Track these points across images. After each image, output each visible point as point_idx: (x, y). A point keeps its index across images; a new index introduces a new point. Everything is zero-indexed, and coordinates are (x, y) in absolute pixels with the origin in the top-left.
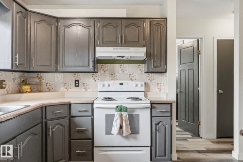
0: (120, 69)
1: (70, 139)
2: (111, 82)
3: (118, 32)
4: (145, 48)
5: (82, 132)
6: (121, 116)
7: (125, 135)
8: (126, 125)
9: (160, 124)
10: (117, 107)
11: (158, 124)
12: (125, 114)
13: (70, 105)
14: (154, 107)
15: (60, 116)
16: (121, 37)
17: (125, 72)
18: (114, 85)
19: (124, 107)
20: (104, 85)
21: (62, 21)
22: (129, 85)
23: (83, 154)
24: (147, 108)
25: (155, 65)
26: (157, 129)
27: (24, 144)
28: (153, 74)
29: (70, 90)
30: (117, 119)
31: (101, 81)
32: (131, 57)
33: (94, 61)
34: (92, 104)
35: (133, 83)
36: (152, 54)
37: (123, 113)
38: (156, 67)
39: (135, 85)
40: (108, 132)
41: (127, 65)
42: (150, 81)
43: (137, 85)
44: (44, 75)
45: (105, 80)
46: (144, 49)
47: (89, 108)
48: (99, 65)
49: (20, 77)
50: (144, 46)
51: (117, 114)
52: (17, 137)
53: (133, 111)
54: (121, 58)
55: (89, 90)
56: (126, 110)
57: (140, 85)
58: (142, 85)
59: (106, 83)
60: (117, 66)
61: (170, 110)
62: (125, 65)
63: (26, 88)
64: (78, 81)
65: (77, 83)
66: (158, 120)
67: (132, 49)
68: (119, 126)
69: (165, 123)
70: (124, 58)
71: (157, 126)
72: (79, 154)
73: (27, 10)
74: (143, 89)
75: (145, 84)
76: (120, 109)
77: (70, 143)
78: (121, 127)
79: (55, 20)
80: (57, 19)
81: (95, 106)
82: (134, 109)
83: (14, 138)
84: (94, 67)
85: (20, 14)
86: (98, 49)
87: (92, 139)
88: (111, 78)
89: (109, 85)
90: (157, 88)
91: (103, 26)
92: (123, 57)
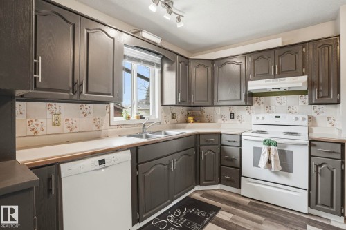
0: (277, 102)
1: (221, 165)
2: (266, 116)
3: (270, 63)
4: (306, 76)
5: (232, 160)
6: (270, 150)
7: (273, 170)
8: (275, 160)
9: (323, 166)
10: (265, 140)
11: (321, 165)
12: (274, 149)
13: (221, 135)
14: (314, 145)
15: (211, 143)
16: (274, 68)
17: (283, 104)
18: (269, 118)
19: (273, 142)
20: (258, 118)
21: (216, 62)
22: (287, 119)
23: (231, 180)
24: (304, 145)
25: (321, 95)
26: (319, 171)
27: (179, 161)
28: (321, 106)
29: (226, 122)
30: (265, 153)
31: (256, 114)
32: (289, 88)
33: (246, 95)
34: (241, 135)
35: (293, 117)
36: (316, 82)
37: (272, 147)
38: (322, 97)
39: (294, 119)
40: (256, 164)
41: (285, 97)
42: (316, 114)
43: (297, 119)
44: (205, 109)
45: (259, 113)
46: (305, 78)
47: (237, 139)
48: (254, 98)
49: (187, 110)
50: (303, 75)
51: (265, 148)
52: (173, 155)
53: (286, 147)
54: (277, 90)
55: (243, 122)
56: (276, 144)
57: (301, 119)
58: (304, 119)
59: (260, 116)
60: (273, 98)
61: (340, 151)
62: (283, 97)
63: (191, 119)
64: (233, 114)
65: (232, 116)
66: (320, 161)
67: (288, 79)
68: (266, 160)
69: (331, 167)
70: (280, 90)
71: (319, 168)
72: (228, 180)
73: (188, 59)
74: (306, 123)
75: (309, 118)
76: (269, 143)
77: (220, 168)
78: (269, 162)
79: (210, 62)
80: (213, 61)
81: (243, 137)
82: (286, 145)
83: (171, 155)
84: (246, 100)
85: (182, 63)
86: (249, 83)
87: (240, 168)
88: (266, 111)
89: (263, 118)
90: (328, 122)
91: (254, 60)
92: (279, 88)
